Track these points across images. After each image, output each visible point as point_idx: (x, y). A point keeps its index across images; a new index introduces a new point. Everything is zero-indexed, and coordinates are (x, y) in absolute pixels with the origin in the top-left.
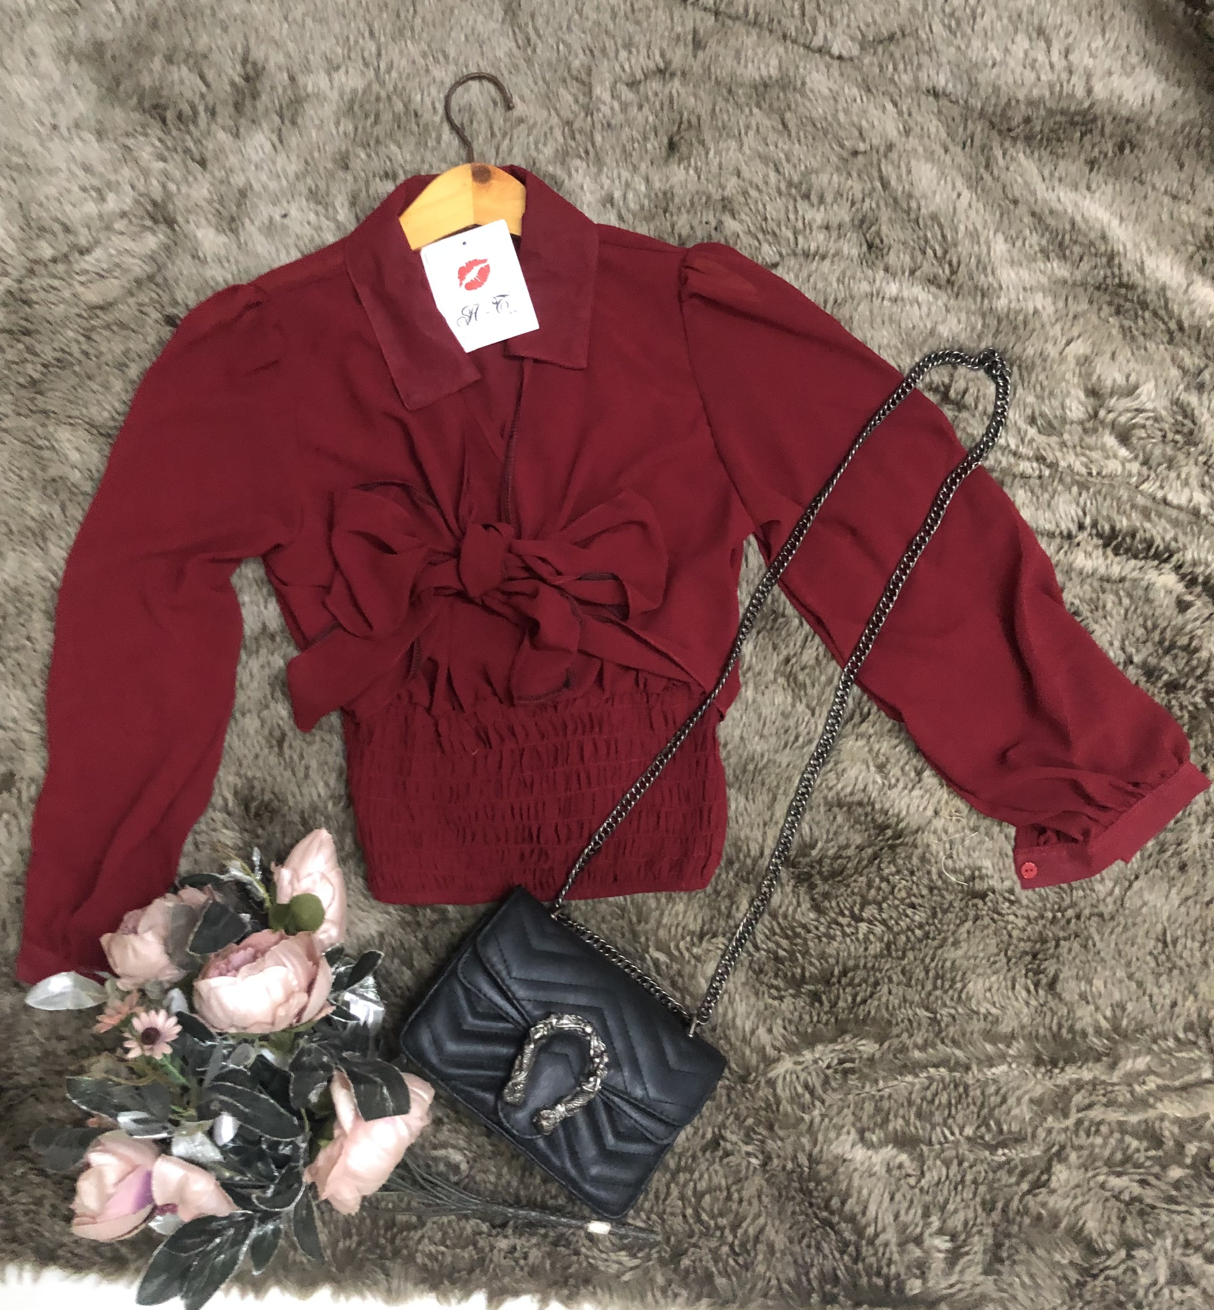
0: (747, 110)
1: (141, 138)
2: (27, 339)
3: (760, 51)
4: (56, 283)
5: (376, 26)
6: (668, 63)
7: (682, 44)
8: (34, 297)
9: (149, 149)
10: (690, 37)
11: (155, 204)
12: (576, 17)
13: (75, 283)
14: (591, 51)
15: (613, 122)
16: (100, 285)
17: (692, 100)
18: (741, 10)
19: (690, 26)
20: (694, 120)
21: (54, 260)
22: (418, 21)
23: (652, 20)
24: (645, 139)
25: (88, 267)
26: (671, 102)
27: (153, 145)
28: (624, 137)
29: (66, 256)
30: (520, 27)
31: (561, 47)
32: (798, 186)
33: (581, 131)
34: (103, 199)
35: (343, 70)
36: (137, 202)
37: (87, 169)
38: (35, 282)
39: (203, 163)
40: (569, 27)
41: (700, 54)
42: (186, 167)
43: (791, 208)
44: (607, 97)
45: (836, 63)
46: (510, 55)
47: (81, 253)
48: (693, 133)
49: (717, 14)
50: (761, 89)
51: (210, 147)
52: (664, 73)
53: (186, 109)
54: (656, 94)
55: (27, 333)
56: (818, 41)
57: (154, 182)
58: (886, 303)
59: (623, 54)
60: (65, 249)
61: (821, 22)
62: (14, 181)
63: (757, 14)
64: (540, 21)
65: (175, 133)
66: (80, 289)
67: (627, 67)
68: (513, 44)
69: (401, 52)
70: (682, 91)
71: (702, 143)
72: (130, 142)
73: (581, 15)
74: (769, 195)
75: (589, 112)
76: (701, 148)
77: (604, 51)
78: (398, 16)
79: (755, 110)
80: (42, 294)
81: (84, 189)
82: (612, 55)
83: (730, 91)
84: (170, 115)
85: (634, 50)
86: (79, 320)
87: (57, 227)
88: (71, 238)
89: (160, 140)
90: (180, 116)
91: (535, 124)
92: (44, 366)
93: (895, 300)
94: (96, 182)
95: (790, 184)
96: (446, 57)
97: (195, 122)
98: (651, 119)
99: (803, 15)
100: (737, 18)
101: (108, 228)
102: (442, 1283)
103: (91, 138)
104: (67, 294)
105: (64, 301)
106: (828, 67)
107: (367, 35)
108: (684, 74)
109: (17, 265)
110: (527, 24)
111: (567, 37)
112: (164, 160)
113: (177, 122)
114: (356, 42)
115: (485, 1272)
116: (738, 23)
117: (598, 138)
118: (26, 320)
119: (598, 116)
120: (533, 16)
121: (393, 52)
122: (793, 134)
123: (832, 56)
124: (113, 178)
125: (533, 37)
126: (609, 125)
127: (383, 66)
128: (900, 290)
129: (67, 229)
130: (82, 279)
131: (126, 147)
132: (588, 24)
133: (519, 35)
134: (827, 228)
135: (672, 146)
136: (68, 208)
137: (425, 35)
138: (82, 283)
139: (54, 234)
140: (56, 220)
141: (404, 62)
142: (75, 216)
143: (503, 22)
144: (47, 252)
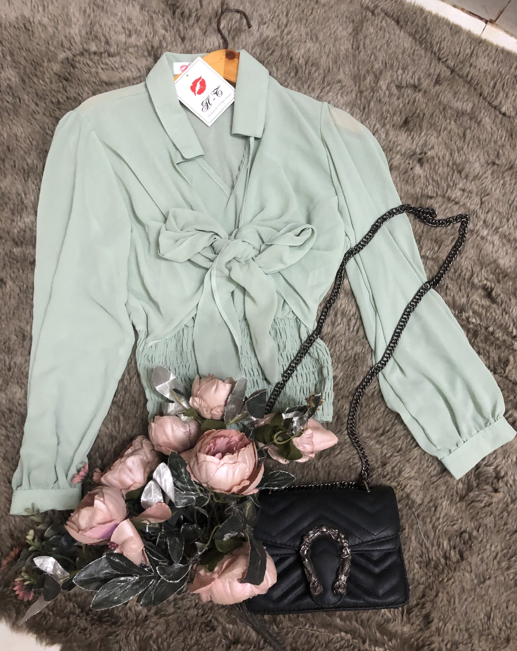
0: (448, 121)
1: (160, 17)
2: (65, 82)
3: (466, 97)
4: (91, 63)
5: (291, 12)
6: (420, 84)
7: (430, 78)
8: (78, 65)
9: (162, 22)
10: (436, 77)
11: (152, 47)
12: (386, 46)
13: (99, 67)
14: (386, 64)
15: (383, 100)
16: (110, 73)
17: (424, 106)
18: (465, 74)
19: (438, 71)
20: (421, 114)
21: (95, 53)
22: (312, 17)
23: (420, 62)
24: (394, 114)
25: (109, 63)
26: (414, 102)
27: (164, 22)
28: (384, 108)
29: (101, 53)
30: (357, 40)
31: (373, 56)
32: (458, 166)
33: (366, 98)
34: (130, 36)
35: (267, 25)
36: (145, 43)
37: (129, 20)
38: (81, 59)
39: (183, 39)
40: (380, 49)
41: (437, 87)
42: (175, 37)
43: (450, 174)
44: (384, 88)
45: (500, 116)
46: (347, 50)
47: (109, 55)
48: (418, 120)
49: (452, 71)
50: (460, 114)
51: (190, 33)
52: (416, 88)
53: (187, 12)
54: (408, 96)
55: (67, 80)
56: (495, 103)
57: (157, 38)
58: (479, 238)
59: (400, 71)
60: (102, 50)
61: (501, 94)
62: (93, 11)
63: (471, 79)
64: (368, 41)
65: (177, 20)
66: (100, 71)
67: (400, 79)
68: (350, 47)
69: (297, 28)
70: (421, 100)
71: (421, 127)
72: (154, 16)
73: (388, 46)
74: (443, 164)
75: (373, 90)
76: (419, 129)
77: (392, 66)
78: (303, 11)
79: (453, 122)
80: (82, 65)
81: (123, 28)
82: (395, 69)
83: (444, 109)
84: (178, 11)
85: (406, 72)
86: (93, 84)
87: (103, 39)
88: (108, 47)
89: (168, 21)
90: (182, 14)
91: (345, 86)
92: (68, 98)
93: (483, 238)
94: (130, 27)
95: (454, 164)
96: (317, 38)
97: (188, 20)
98: (401, 105)
99: (494, 87)
100: (461, 77)
101: (126, 49)
102: (42, 632)
103: (138, 7)
104: (93, 70)
105: (91, 73)
106: (496, 116)
107: (285, 14)
108: (425, 92)
109: (78, 48)
110: (361, 40)
111: (377, 54)
112: (166, 30)
113: (180, 16)
114: (278, 16)
115: (66, 636)
116: (460, 80)
117: (372, 104)
118: (69, 74)
119: (377, 94)
120: (365, 37)
121: (293, 27)
122: (467, 140)
123: (500, 112)
124: (139, 28)
125: (361, 46)
126: (380, 101)
127: (286, 31)
128: (488, 235)
129: (107, 43)
130: (103, 67)
131: (152, 17)
132: (390, 51)
133: (355, 43)
134: (464, 190)
135: (406, 122)
136: (112, 33)
137: (311, 25)
138: (102, 69)
139: (100, 41)
140: (105, 36)
141: (296, 34)
142: (114, 38)
143: (351, 34)
144: (93, 48)
